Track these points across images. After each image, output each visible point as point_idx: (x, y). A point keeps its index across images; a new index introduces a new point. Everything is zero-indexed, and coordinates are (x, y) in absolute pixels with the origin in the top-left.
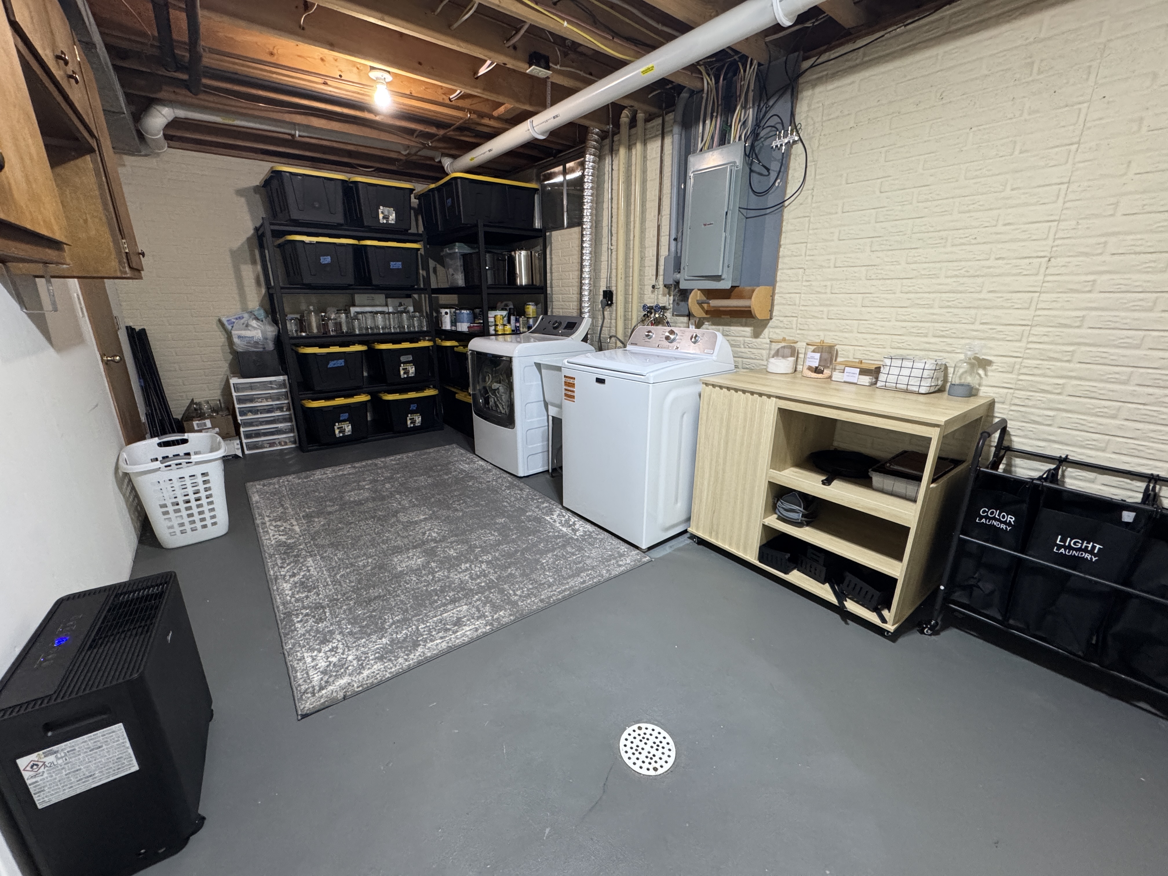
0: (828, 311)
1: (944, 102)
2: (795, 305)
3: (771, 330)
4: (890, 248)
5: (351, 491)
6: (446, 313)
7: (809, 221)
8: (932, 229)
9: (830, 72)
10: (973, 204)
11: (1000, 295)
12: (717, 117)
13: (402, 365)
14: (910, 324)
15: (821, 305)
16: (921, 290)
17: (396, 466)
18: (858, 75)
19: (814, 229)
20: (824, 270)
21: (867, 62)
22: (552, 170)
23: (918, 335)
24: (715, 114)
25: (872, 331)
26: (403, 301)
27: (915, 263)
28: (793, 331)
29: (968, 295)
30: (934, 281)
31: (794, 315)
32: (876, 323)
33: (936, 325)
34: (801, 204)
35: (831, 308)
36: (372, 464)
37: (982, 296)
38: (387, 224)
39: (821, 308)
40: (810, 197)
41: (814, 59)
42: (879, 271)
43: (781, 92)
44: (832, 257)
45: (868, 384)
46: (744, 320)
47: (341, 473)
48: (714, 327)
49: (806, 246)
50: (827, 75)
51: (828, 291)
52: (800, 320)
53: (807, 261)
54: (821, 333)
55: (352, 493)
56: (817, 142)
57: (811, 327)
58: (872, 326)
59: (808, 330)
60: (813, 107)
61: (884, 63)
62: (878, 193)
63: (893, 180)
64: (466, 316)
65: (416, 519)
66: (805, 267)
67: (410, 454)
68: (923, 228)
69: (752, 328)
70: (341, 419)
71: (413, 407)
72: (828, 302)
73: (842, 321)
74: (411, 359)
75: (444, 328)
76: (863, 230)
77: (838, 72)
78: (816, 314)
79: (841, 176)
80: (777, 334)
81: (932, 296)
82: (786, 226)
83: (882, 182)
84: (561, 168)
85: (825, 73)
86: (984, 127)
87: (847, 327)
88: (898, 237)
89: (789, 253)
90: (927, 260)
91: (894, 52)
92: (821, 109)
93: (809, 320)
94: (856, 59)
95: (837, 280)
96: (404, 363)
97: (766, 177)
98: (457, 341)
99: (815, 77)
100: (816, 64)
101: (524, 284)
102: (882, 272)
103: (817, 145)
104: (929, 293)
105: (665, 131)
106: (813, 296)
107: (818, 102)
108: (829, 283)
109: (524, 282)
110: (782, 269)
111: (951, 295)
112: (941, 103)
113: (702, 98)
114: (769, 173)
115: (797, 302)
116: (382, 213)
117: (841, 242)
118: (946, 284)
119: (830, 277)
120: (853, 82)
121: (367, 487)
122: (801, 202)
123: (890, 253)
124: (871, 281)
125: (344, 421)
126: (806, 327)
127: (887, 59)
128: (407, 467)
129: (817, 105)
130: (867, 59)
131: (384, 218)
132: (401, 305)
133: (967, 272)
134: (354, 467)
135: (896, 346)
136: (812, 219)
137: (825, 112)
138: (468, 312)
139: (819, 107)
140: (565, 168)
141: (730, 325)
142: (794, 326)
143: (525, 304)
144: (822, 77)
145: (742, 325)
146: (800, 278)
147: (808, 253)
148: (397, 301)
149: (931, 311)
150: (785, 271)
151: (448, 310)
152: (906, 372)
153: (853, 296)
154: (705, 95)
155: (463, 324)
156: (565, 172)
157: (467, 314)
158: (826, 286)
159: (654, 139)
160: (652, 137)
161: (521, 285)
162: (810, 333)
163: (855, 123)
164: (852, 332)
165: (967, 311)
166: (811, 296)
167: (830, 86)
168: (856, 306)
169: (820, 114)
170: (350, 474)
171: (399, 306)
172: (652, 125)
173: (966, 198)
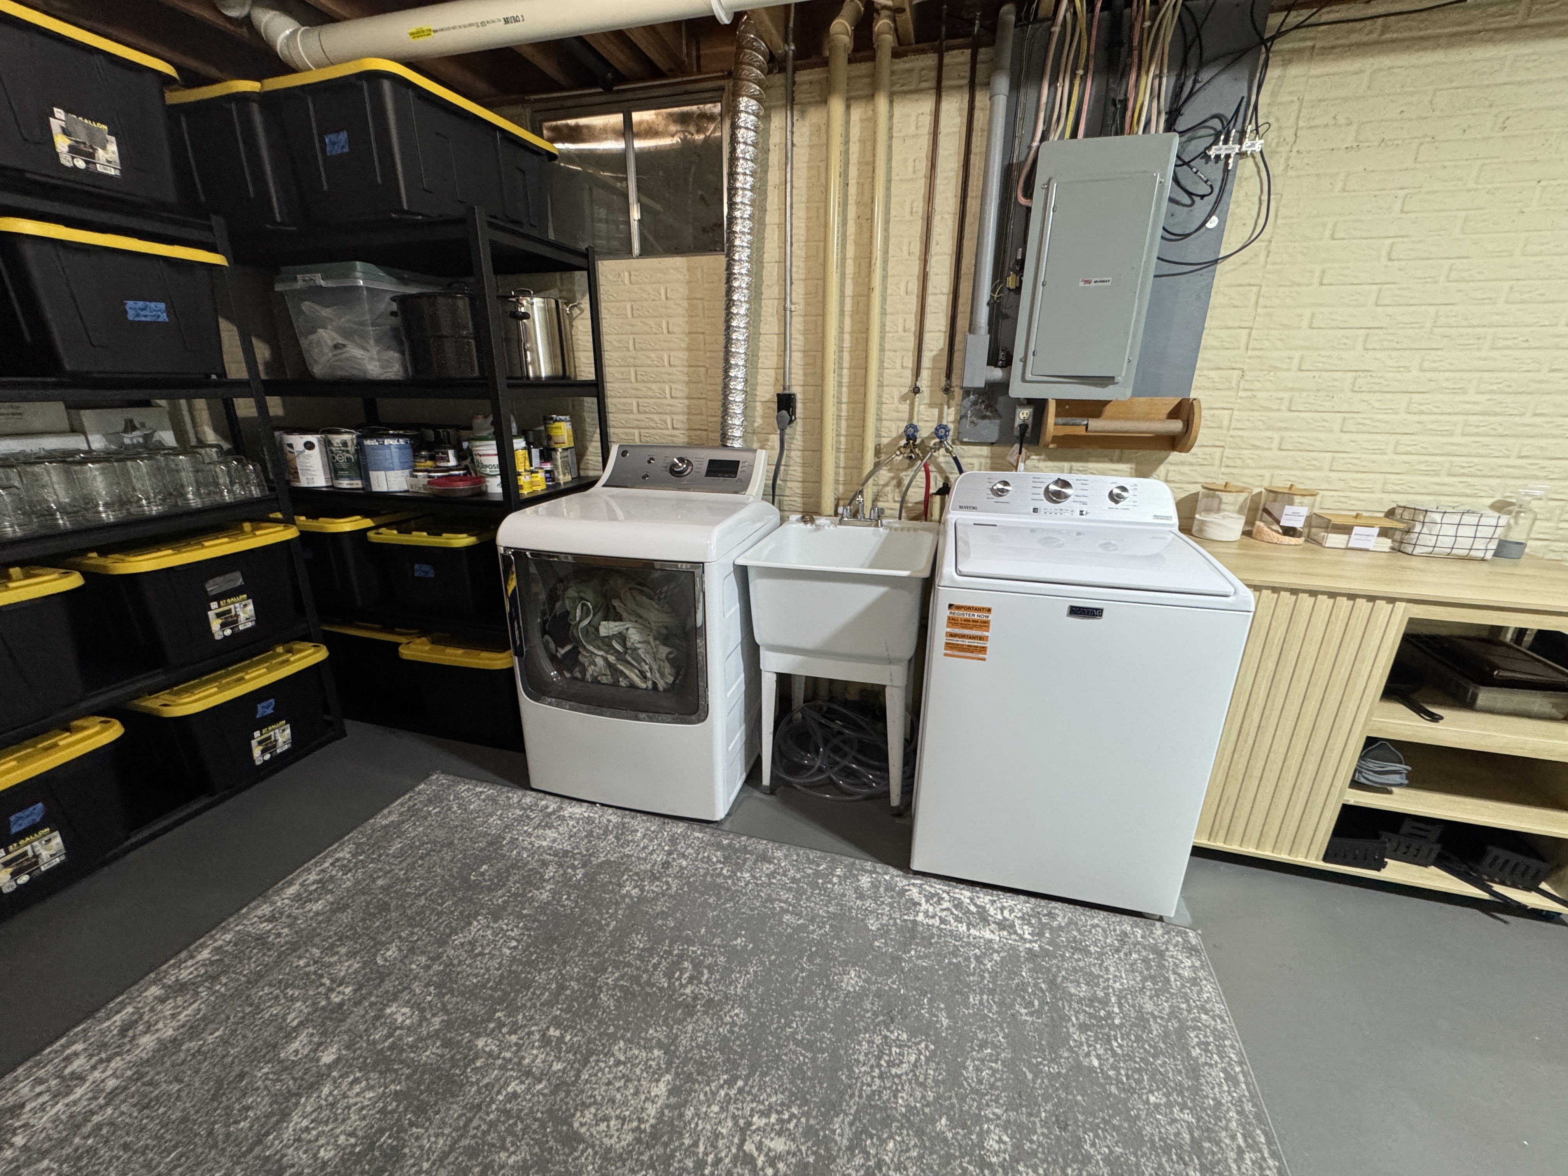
0: (1282, 438)
1: (1506, 133)
2: (1220, 428)
3: (1172, 468)
4: (1398, 346)
5: (285, 1116)
6: (309, 446)
7: (1258, 295)
8: (1464, 323)
9: (1319, 44)
10: (1530, 292)
11: (1550, 419)
12: (1084, 79)
13: (214, 605)
14: (1415, 458)
15: (1269, 429)
16: (1437, 410)
17: (345, 918)
18: (1371, 60)
19: (1265, 307)
20: (1279, 374)
21: (1386, 42)
22: (583, 121)
23: (1426, 473)
24: (1080, 72)
25: (1353, 468)
26: (137, 414)
27: (1435, 370)
28: (1215, 469)
29: (1507, 418)
30: (1459, 398)
31: (1218, 443)
32: (1363, 456)
33: (1455, 459)
34: (1245, 263)
35: (1287, 434)
36: (240, 941)
37: (1526, 420)
38: (91, 174)
39: (1268, 434)
40: (1263, 253)
41: (1308, 12)
42: (1376, 380)
43: (1230, 58)
44: (1297, 355)
45: (1387, 550)
46: (1117, 452)
47: (147, 1042)
48: (1050, 464)
49: (1250, 334)
50: (1313, 47)
51: (1284, 406)
52: (1228, 452)
53: (1250, 357)
54: (1267, 473)
55: (297, 1121)
56: (1282, 161)
57: (1250, 462)
58: (1355, 461)
59: (1242, 468)
60: (1279, 100)
61: (1418, 50)
62: (1384, 260)
63: (1414, 242)
64: (395, 452)
65: (652, 1110)
66: (1245, 367)
67: (345, 853)
68: (1452, 320)
69: (1133, 466)
70: (15, 829)
71: (265, 709)
72: (1282, 425)
73: (1305, 453)
74: (240, 582)
75: (304, 483)
76: (1354, 316)
77: (1333, 47)
78: (1257, 443)
79: (1324, 225)
80: (1183, 474)
81: (1454, 418)
82: (1216, 299)
83: (1393, 244)
84: (616, 119)
85: (1309, 43)
86: (1559, 182)
87: (1314, 462)
88: (1410, 331)
89: (1216, 343)
90: (1452, 367)
91: (1439, 37)
92: (1295, 106)
93: (1245, 452)
94: (1371, 32)
95: (1301, 390)
96: (218, 598)
97: (1186, 209)
98: (366, 515)
99: (1290, 46)
100: (1309, 22)
101: (543, 375)
102: (1381, 381)
103: (1282, 167)
104: (1449, 414)
105: (945, 83)
106: (1256, 413)
107: (1291, 93)
108: (1286, 395)
109: (545, 371)
110: (1201, 369)
111: (1481, 418)
112: (1502, 134)
113: (1051, 34)
114: (1193, 202)
115: (1225, 423)
116: (65, 132)
117: (1315, 331)
118: (1475, 403)
119: (1290, 385)
120: (1361, 71)
121: (327, 1058)
122: (1245, 260)
123: (1394, 354)
124: (1359, 395)
125: (32, 830)
126: (1239, 463)
127: (1426, 44)
128: (384, 908)
129: (1288, 98)
130: (1388, 36)
131: (74, 150)
132: (130, 426)
133: (1510, 386)
134: (181, 988)
135: (1390, 490)
136: (1264, 289)
137: (1304, 112)
138: (402, 442)
139: (1292, 101)
140: (628, 121)
141: (1087, 461)
142: (1217, 462)
143: (547, 420)
144: (1300, 51)
145: (1112, 461)
146: (1234, 385)
147: (1252, 344)
148: (117, 417)
149: (1450, 440)
150: (1205, 372)
151: (313, 438)
152: (1469, 531)
153: (1327, 416)
154: (1057, 29)
155: (391, 474)
156: (628, 131)
157: (400, 447)
158: (1281, 399)
159: (916, 96)
160: (906, 93)
161: (538, 378)
162: (1246, 471)
163: (1356, 139)
164: (1320, 469)
165: (1501, 440)
166: (1251, 413)
167: (1318, 69)
168: (1331, 431)
169: (1293, 116)
170: (193, 1030)
171: (125, 431)
172: (907, 66)
173: (1521, 282)
